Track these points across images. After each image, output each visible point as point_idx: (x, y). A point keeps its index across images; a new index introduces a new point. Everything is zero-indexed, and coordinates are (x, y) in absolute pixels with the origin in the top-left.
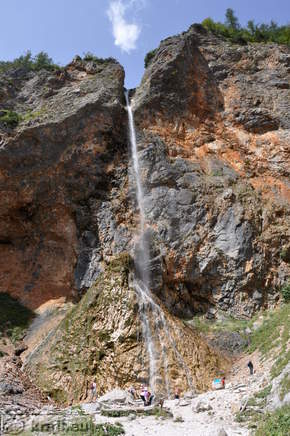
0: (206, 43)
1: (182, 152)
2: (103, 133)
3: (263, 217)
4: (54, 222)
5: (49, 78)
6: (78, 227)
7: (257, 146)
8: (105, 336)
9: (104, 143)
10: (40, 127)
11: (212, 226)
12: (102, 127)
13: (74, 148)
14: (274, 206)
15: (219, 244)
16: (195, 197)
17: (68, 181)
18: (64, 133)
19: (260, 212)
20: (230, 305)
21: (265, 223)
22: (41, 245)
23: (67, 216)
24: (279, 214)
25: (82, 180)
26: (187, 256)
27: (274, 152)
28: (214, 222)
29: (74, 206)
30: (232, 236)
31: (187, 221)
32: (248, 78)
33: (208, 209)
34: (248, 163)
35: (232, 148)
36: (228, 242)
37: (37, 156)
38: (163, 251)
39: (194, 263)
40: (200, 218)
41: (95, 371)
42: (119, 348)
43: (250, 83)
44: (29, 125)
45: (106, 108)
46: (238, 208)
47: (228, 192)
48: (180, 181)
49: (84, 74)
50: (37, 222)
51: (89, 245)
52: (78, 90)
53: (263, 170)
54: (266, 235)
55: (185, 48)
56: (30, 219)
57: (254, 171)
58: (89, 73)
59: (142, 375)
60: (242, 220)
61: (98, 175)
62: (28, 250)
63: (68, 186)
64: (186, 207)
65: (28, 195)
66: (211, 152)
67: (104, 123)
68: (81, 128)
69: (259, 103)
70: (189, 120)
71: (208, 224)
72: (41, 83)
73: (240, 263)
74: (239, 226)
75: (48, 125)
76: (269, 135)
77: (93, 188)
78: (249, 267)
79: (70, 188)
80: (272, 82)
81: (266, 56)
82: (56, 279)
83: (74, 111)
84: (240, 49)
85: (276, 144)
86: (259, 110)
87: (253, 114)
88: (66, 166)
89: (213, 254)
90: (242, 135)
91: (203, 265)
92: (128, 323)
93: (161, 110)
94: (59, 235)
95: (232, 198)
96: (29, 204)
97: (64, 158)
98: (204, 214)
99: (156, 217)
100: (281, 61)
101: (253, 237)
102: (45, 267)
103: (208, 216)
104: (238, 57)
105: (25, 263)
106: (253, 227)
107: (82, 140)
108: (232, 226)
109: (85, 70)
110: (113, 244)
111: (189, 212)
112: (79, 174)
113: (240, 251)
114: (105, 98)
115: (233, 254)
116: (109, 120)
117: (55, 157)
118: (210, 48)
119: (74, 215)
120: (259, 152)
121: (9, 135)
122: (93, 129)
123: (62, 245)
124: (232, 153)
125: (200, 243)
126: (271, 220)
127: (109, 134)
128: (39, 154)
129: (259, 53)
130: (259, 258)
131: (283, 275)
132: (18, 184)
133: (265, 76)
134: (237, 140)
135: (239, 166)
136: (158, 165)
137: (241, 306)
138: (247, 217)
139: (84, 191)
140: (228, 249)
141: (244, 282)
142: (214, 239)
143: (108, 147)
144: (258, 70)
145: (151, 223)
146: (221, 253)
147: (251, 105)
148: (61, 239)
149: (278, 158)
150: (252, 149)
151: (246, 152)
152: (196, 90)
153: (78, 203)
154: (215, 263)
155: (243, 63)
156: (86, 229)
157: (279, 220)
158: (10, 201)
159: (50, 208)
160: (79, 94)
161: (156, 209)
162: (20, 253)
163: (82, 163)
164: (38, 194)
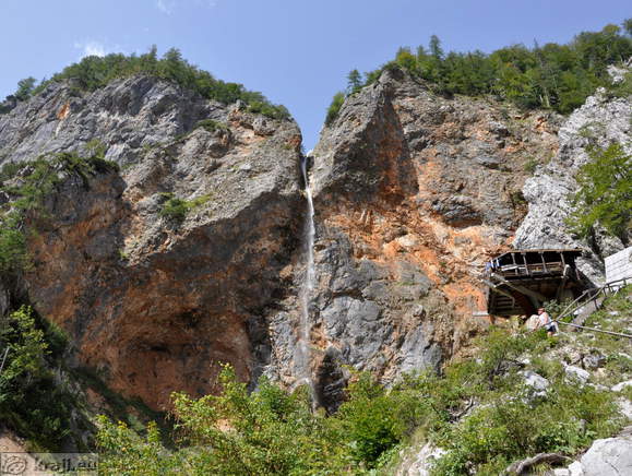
0: (403, 95)
1: (369, 252)
2: (280, 228)
3: (455, 338)
4: (221, 330)
5: (211, 143)
6: (250, 339)
7: (456, 245)
9: (280, 240)
10: (211, 224)
11: (399, 347)
12: (278, 221)
13: (247, 246)
14: (468, 325)
15: (405, 368)
16: (381, 312)
17: (240, 286)
18: (236, 230)
19: (452, 332)
21: (456, 345)
22: (205, 356)
23: (237, 325)
24: (473, 334)
25: (256, 286)
27: (474, 254)
28: (401, 342)
29: (247, 315)
30: (419, 359)
31: (373, 340)
32: (452, 150)
33: (395, 327)
34: (443, 265)
35: (426, 245)
36: (415, 365)
37: (205, 257)
40: (386, 337)
43: (453, 157)
44: (198, 220)
45: (284, 197)
46: (428, 327)
47: (419, 308)
48: (365, 291)
49: (250, 134)
50: (202, 329)
51: (263, 362)
52: (248, 167)
53: (460, 275)
54: (456, 359)
56: (194, 326)
57: (450, 276)
58: (257, 134)
60: (432, 342)
62: (190, 360)
63: (240, 291)
64: (372, 324)
65: (194, 300)
66: (402, 250)
67: (281, 215)
68: (255, 222)
69: (461, 187)
70: (378, 207)
71: (395, 344)
72: (201, 150)
74: (428, 348)
75: (220, 222)
76: (470, 231)
77: (269, 296)
79: (243, 294)
80: (480, 160)
81: (475, 120)
83: (247, 202)
84: (444, 105)
85: (477, 244)
86: (461, 198)
87: (454, 203)
88: (238, 268)
89: (399, 378)
90: (439, 229)
93: (345, 194)
94: (227, 346)
95: (422, 316)
96: (195, 310)
97: (237, 258)
98: (390, 332)
99: (339, 334)
100: (491, 131)
101: (442, 361)
103: (395, 335)
104: (440, 118)
105: (188, 377)
106: (443, 349)
107: (255, 237)
108: (420, 348)
109: (252, 128)
110: (292, 363)
111: (375, 330)
112: (253, 278)
114: (282, 183)
116: (287, 212)
117: (226, 258)
118: (407, 102)
119: (246, 325)
120: (457, 252)
121: (176, 232)
122: (269, 223)
123: (230, 357)
124: (427, 252)
125: (385, 366)
126: (462, 342)
127: (287, 228)
128: (208, 254)
129: (467, 115)
132: (184, 289)
133: (472, 149)
134: (433, 236)
135: (433, 269)
136: (341, 270)
138: (437, 339)
139: (258, 299)
142: (400, 362)
143: (285, 244)
144: (464, 138)
145: (333, 341)
146: (407, 378)
147: (452, 191)
148: (229, 350)
149: (478, 262)
150: (450, 248)
151: (442, 252)
152: (388, 168)
153: (251, 311)
155: (447, 127)
156: (260, 342)
157: (472, 340)
158: (173, 306)
159: (218, 315)
160: (250, 173)
161: (338, 325)
162: (180, 364)
163: (256, 264)
164: (206, 300)
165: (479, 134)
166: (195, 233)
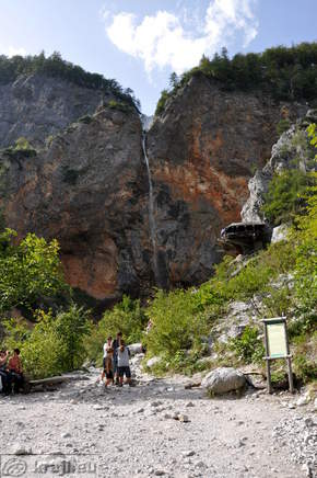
0: (203, 93)
1: (182, 195)
2: (130, 183)
4: (101, 242)
6: (117, 247)
7: (232, 188)
9: (132, 190)
11: (198, 249)
12: (130, 179)
13: (113, 195)
15: (202, 260)
17: (111, 218)
18: (107, 186)
22: (94, 257)
23: (110, 239)
25: (120, 218)
26: (183, 267)
28: (199, 246)
29: (115, 233)
30: (209, 255)
32: (232, 129)
33: (196, 238)
34: (224, 200)
35: (215, 189)
45: (132, 165)
51: (125, 259)
52: (111, 147)
56: (85, 240)
57: (228, 206)
58: (115, 123)
61: (129, 213)
62: (85, 259)
65: (86, 227)
66: (201, 193)
67: (131, 176)
68: (117, 181)
69: (236, 153)
70: (187, 167)
71: (196, 247)
77: (127, 223)
79: (112, 223)
80: (248, 135)
81: (246, 109)
82: (106, 278)
83: (111, 170)
85: (244, 188)
86: (236, 160)
88: (109, 208)
90: (223, 179)
93: (168, 161)
94: (106, 250)
96: (86, 232)
97: (108, 202)
99: (165, 242)
100: (256, 117)
102: (98, 271)
103: (196, 243)
105: (85, 268)
107: (118, 190)
108: (210, 249)
109: (111, 119)
112: (117, 213)
116: (134, 173)
117: (102, 202)
119: (115, 239)
120: (232, 193)
122: (125, 181)
123: (108, 257)
124: (215, 193)
127: (135, 183)
128: (92, 201)
132: (80, 221)
133: (244, 128)
134: (219, 183)
136: (166, 207)
139: (121, 225)
142: (199, 257)
143: (134, 192)
145: (162, 246)
147: (230, 156)
148: (107, 252)
150: (228, 190)
151: (224, 192)
152: (193, 142)
153: (117, 231)
154: (199, 271)
156: (123, 248)
158: (74, 230)
159: (99, 234)
160: (112, 152)
161: (165, 237)
162: (80, 262)
163: (119, 205)
164: (91, 226)
165: (248, 118)
166: (84, 191)
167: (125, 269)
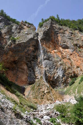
0: (53, 24)
1: (50, 52)
3: (66, 69)
4: (21, 65)
5: (18, 27)
6: (28, 67)
7: (64, 52)
8: (43, 92)
9: (34, 48)
11: (57, 70)
12: (34, 44)
13: (28, 48)
15: (58, 74)
16: (53, 63)
17: (26, 56)
18: (26, 45)
20: (60, 86)
22: (18, 70)
23: (25, 64)
24: (69, 68)
25: (30, 56)
26: (52, 76)
27: (68, 54)
28: (57, 69)
29: (27, 62)
30: (61, 72)
31: (52, 68)
32: (62, 35)
33: (56, 66)
34: (62, 55)
35: (59, 52)
36: (60, 73)
37: (20, 50)
38: (48, 74)
39: (54, 77)
40: (55, 68)
41: (43, 98)
42: (47, 94)
43: (63, 36)
44: (18, 42)
45: (35, 39)
46: (62, 66)
47: (60, 63)
48: (50, 59)
49: (26, 27)
50: (17, 65)
51: (31, 72)
52: (27, 33)
53: (65, 58)
54: (67, 72)
55: (50, 26)
56: (16, 64)
57: (63, 58)
58: (27, 27)
59: (51, 99)
60: (63, 69)
61: (33, 55)
62: (14, 71)
64: (52, 65)
65: (17, 58)
66: (55, 52)
68: (29, 44)
69: (65, 42)
70: (50, 44)
72: (17, 28)
73: (62, 78)
74: (62, 70)
75: (23, 43)
76: (67, 50)
77: (32, 59)
78: (64, 79)
79: (27, 58)
80: (68, 37)
81: (66, 30)
82: (23, 79)
83: (28, 39)
84: (61, 27)
85: (68, 52)
86: (65, 44)
87: (64, 45)
88: (26, 52)
89: (57, 76)
91: (56, 78)
92: (47, 89)
93: (45, 41)
95: (61, 64)
96: (16, 61)
99: (46, 67)
100: (70, 33)
101: (65, 73)
102: (19, 76)
103: (56, 68)
104: (60, 29)
105: (14, 74)
106: (64, 71)
107: (29, 47)
108: (61, 70)
109: (26, 26)
110: (38, 72)
111: (53, 66)
112: (29, 55)
113: (62, 75)
114: (34, 37)
115: (61, 76)
116: (35, 42)
117: (24, 50)
119: (27, 64)
120: (65, 54)
121: (14, 44)
122: (32, 44)
123: (23, 71)
124: (59, 53)
125: (55, 73)
127: (35, 46)
128: (20, 49)
129: (65, 29)
130: (65, 77)
131: (69, 80)
132: (15, 56)
133: (66, 36)
134: (60, 50)
135: (61, 56)
136: (45, 55)
137: (62, 86)
138: (64, 68)
139: (30, 59)
140: (60, 75)
141: (63, 82)
142: (57, 73)
144: (64, 33)
146: (59, 76)
147: (63, 42)
148: (23, 69)
149: (68, 56)
150: (63, 53)
151: (62, 53)
152: (52, 37)
153: (28, 61)
154: (58, 77)
155: (62, 31)
156: (30, 68)
157: (69, 69)
158: (12, 59)
159: (21, 62)
160: (27, 34)
161: (46, 65)
162: (12, 72)
163: (29, 52)
164: (19, 58)
165: (67, 33)
166: (18, 44)
167: (31, 75)
